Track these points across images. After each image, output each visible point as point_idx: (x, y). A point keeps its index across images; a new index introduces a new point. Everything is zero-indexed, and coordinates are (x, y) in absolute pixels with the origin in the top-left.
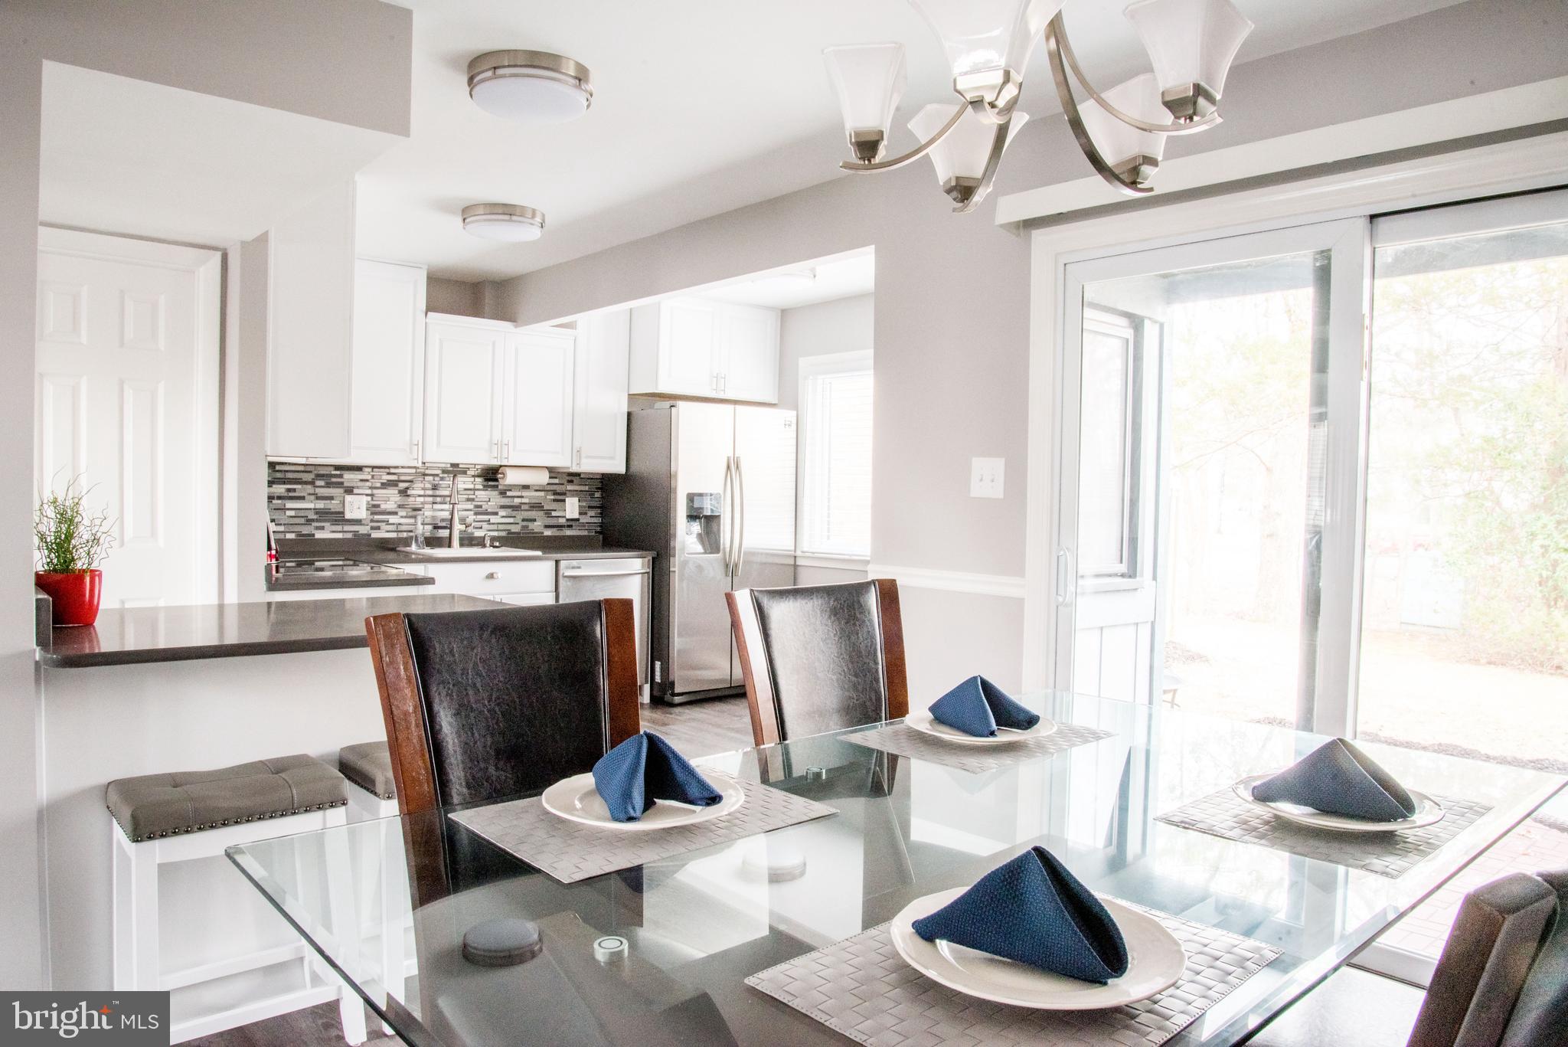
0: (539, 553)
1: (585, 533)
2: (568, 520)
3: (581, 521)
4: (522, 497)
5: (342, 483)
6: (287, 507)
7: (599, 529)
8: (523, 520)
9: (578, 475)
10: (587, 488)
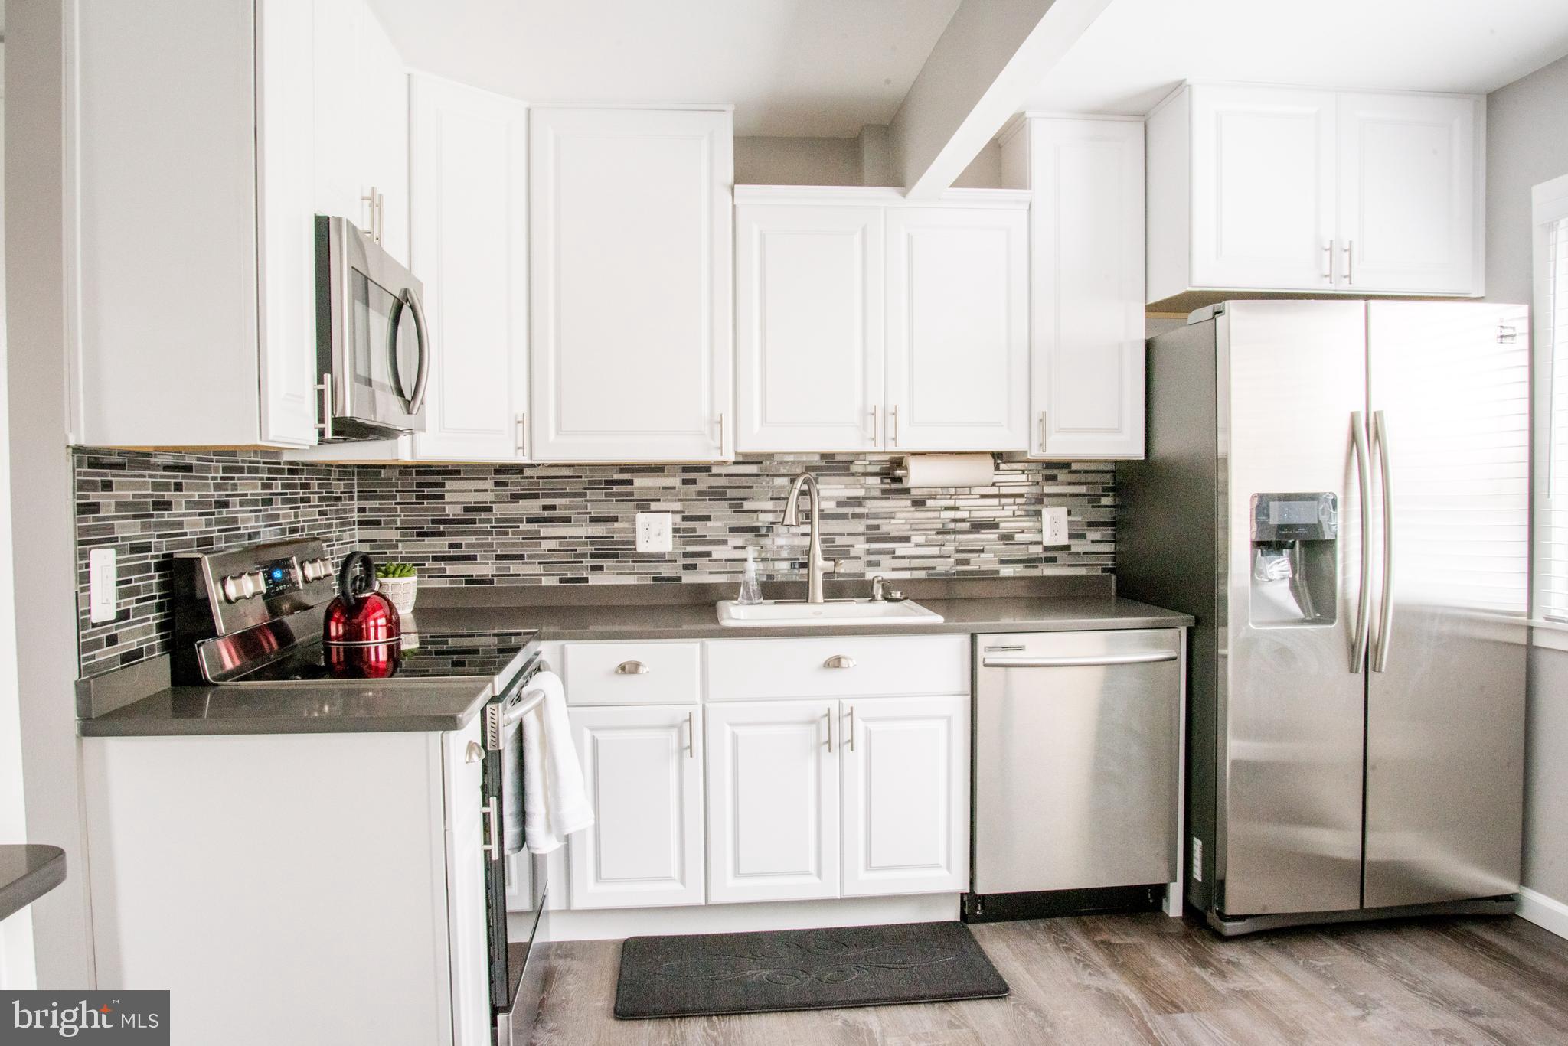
0: (938, 619)
1: (1082, 571)
2: (1046, 549)
3: (1073, 549)
4: (955, 509)
5: (632, 494)
6: (542, 535)
7: (1110, 564)
8: (958, 551)
9: (1065, 465)
10: (1083, 489)
